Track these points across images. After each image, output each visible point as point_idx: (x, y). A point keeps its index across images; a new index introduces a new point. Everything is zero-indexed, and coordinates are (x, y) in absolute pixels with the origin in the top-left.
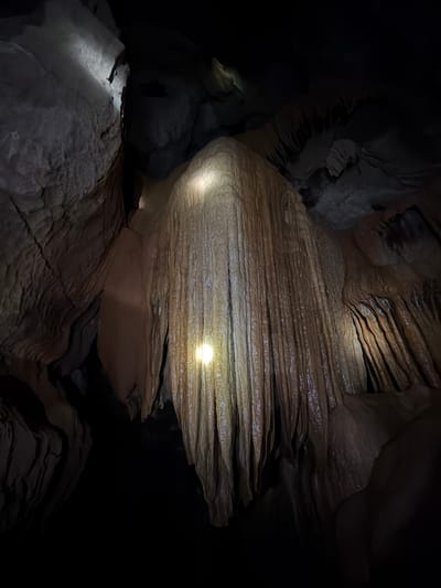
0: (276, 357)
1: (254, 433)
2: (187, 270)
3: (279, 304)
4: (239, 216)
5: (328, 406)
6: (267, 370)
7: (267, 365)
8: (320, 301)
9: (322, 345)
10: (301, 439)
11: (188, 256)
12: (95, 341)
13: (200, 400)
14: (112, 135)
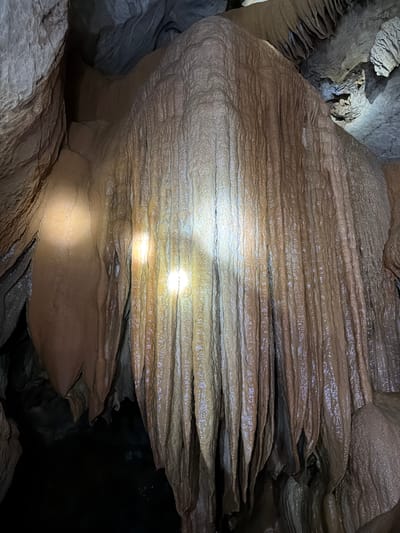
0: (279, 332)
1: (244, 427)
2: (158, 212)
3: (286, 262)
4: (232, 134)
5: (352, 405)
6: (265, 348)
7: (265, 340)
8: (348, 260)
9: (348, 323)
10: (310, 445)
11: (159, 192)
12: (24, 311)
13: (172, 383)
14: (55, 19)
